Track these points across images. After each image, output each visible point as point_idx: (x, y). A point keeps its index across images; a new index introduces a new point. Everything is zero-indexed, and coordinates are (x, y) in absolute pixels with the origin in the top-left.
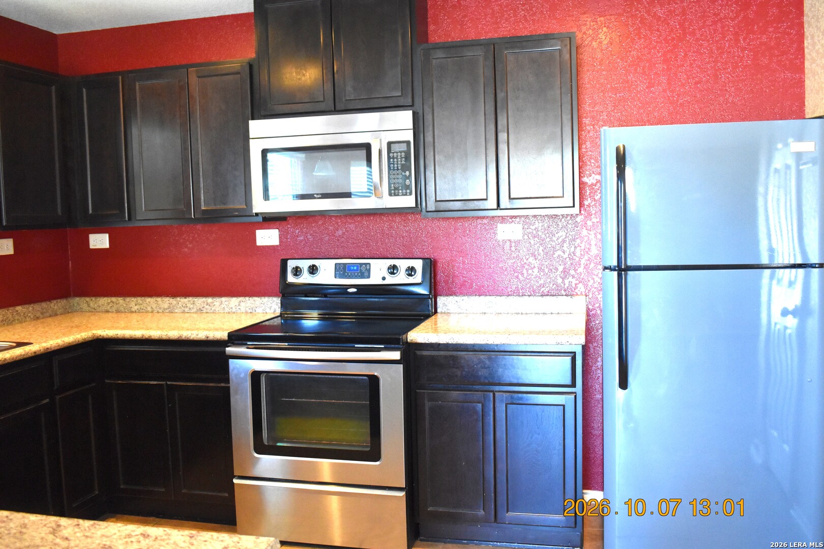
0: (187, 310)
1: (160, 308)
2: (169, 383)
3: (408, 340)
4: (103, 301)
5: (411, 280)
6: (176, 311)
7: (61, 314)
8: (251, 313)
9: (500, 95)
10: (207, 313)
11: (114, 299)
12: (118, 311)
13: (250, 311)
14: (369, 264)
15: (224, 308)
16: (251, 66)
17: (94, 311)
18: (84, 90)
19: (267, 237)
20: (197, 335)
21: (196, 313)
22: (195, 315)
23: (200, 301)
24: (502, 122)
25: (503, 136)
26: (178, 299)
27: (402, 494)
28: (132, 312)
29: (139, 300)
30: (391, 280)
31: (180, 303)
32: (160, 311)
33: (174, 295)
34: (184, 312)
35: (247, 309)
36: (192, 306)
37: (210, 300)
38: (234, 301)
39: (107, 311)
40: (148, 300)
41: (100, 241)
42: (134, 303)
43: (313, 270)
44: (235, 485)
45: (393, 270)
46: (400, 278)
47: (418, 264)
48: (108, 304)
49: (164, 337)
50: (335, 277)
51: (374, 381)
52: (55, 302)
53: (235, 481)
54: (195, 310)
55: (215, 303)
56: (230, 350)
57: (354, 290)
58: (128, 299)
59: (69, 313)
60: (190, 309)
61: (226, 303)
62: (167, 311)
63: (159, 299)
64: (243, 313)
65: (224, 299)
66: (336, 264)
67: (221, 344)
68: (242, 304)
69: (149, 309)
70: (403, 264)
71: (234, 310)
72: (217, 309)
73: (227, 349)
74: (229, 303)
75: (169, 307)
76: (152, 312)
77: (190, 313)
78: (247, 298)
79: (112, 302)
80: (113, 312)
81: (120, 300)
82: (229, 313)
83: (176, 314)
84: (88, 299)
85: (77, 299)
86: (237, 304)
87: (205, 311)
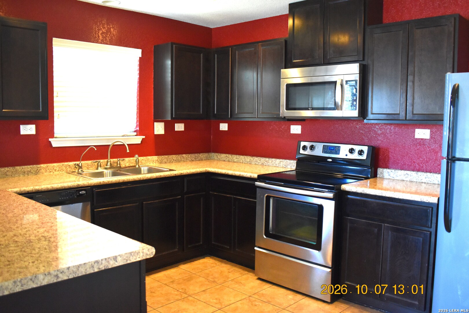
0: (257, 163)
1: (246, 161)
2: (234, 196)
3: (341, 189)
4: (223, 156)
5: (360, 157)
6: (253, 163)
7: (205, 160)
8: (285, 168)
9: (410, 54)
10: (265, 165)
11: (227, 155)
12: (229, 161)
13: (284, 167)
14: (340, 147)
15: (273, 164)
16: (286, 41)
17: (219, 160)
18: (216, 55)
19: (296, 129)
21: (261, 165)
22: (260, 166)
23: (263, 160)
24: (410, 69)
25: (410, 78)
26: (254, 157)
27: (329, 270)
28: (234, 162)
29: (238, 156)
30: (351, 156)
31: (254, 160)
32: (246, 163)
33: (253, 155)
34: (256, 164)
35: (283, 165)
36: (259, 162)
37: (267, 159)
38: (278, 161)
39: (224, 161)
40: (242, 157)
41: (224, 127)
42: (235, 157)
43: (312, 148)
44: (256, 251)
45: (351, 151)
46: (355, 156)
47: (365, 149)
48: (225, 157)
50: (322, 153)
51: (320, 208)
52: (202, 154)
53: (256, 248)
54: (261, 164)
55: (269, 161)
57: (330, 160)
58: (233, 156)
59: (208, 160)
60: (258, 163)
61: (274, 161)
62: (249, 163)
63: (246, 157)
64: (281, 167)
65: (273, 159)
66: (323, 145)
68: (281, 163)
69: (241, 161)
70: (357, 148)
71: (277, 166)
72: (270, 164)
73: (256, 183)
74: (276, 162)
75: (250, 161)
76: (242, 163)
77: (258, 165)
78: (284, 160)
79: (226, 156)
80: (226, 161)
81: (230, 156)
82: (275, 167)
83: (253, 165)
84: (217, 154)
85: (213, 153)
86: (279, 162)
87: (265, 164)
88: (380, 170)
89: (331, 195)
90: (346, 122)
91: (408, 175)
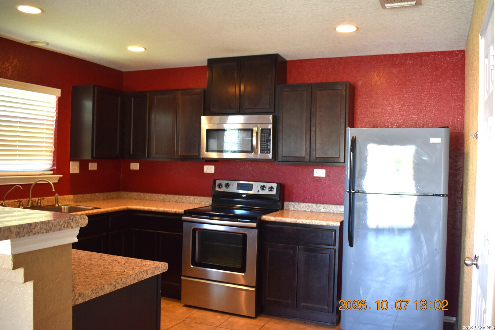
0: (171, 201)
1: (159, 199)
2: (158, 231)
3: (262, 219)
4: (134, 194)
5: (271, 193)
6: (166, 201)
7: (115, 198)
8: (199, 204)
9: (313, 109)
10: (180, 202)
11: (139, 193)
12: (140, 199)
13: (199, 203)
14: (252, 184)
15: (187, 201)
16: (205, 92)
17: (130, 198)
18: (133, 99)
19: (209, 169)
20: (171, 211)
21: (174, 202)
22: (174, 203)
23: (177, 197)
24: (313, 122)
25: (313, 129)
26: (167, 195)
27: (254, 289)
28: (147, 200)
29: (150, 194)
30: (262, 192)
31: (168, 197)
32: (159, 200)
33: (166, 193)
34: (169, 202)
35: (198, 202)
36: (173, 199)
37: (181, 197)
38: (192, 198)
39: (136, 199)
40: (154, 195)
41: (135, 166)
42: (148, 196)
43: (227, 185)
44: (182, 280)
45: (263, 187)
46: (266, 192)
47: (275, 185)
48: (137, 195)
49: (157, 211)
50: (237, 189)
51: (245, 236)
52: (113, 193)
53: (182, 278)
54: (174, 201)
55: (183, 198)
56: (184, 218)
57: (245, 196)
58: (145, 194)
59: (118, 198)
60: (172, 200)
61: (189, 199)
62: (162, 200)
63: (159, 195)
64: (195, 204)
65: (187, 197)
66: (238, 183)
67: (180, 215)
68: (196, 200)
69: (154, 199)
70: (268, 185)
71: (192, 202)
72: (184, 201)
73: (183, 217)
74: (190, 199)
75: (163, 199)
76: (155, 200)
77: (172, 202)
78: (198, 197)
80: (138, 199)
81: (142, 194)
82: (189, 203)
83: (166, 202)
84: (127, 193)
85: (123, 192)
86: (193, 199)
87: (179, 201)
88: (286, 204)
89: (254, 225)
90: (255, 163)
91: (309, 206)
